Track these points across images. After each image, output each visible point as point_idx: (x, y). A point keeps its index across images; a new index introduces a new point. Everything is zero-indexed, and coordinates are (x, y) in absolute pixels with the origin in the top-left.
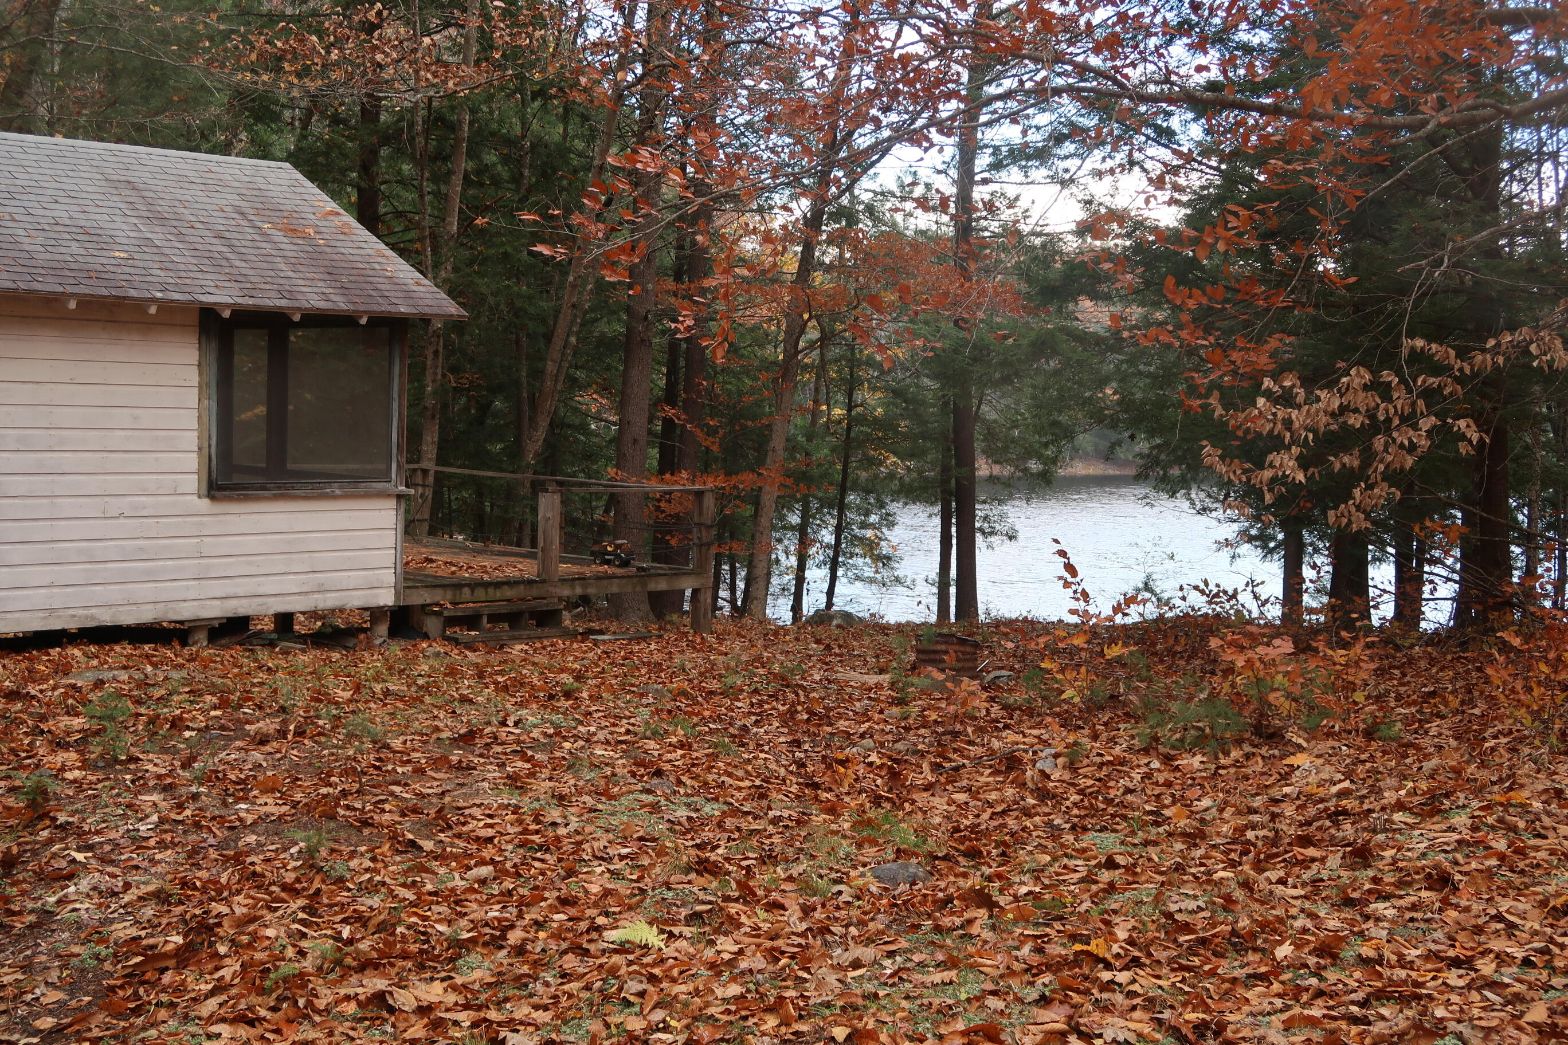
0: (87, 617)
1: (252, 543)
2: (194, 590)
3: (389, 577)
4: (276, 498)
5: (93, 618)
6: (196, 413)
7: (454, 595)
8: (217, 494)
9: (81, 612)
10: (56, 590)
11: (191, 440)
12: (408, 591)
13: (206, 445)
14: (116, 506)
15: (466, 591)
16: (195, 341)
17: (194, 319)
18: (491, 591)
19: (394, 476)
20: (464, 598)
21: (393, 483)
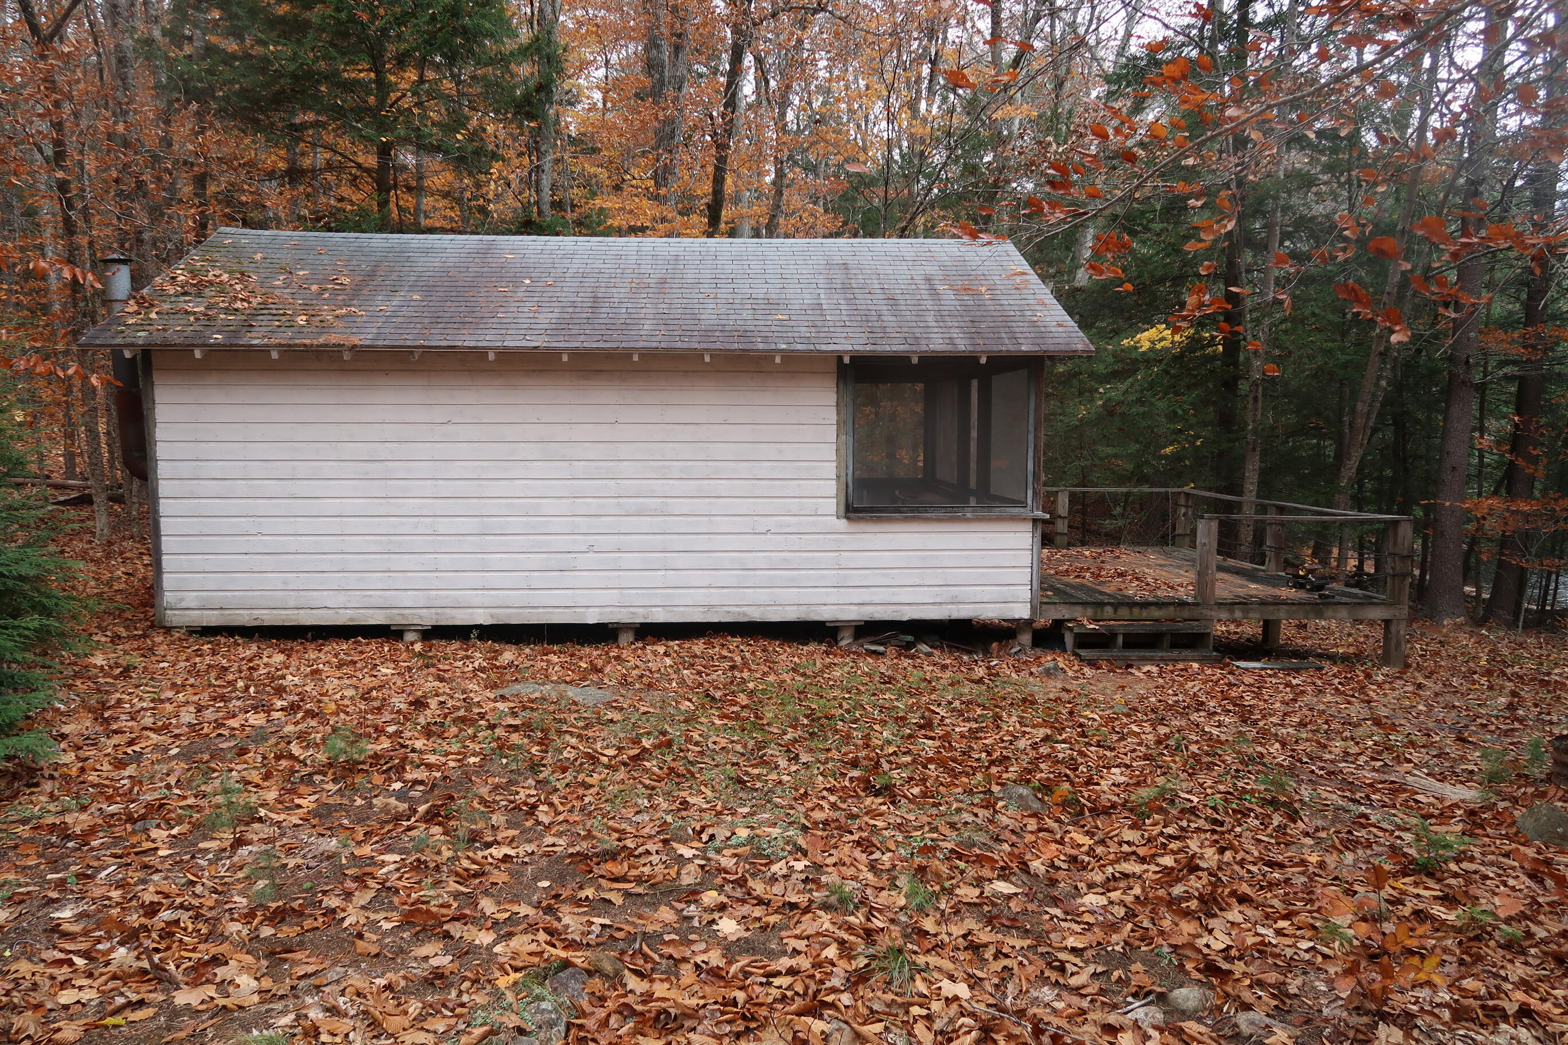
0: (739, 614)
1: (887, 559)
2: (833, 596)
3: (1025, 593)
4: (906, 520)
5: (744, 614)
6: (834, 446)
7: (1096, 613)
8: (852, 515)
9: (734, 609)
10: (713, 591)
11: (830, 469)
12: (1044, 607)
13: (843, 474)
14: (763, 524)
15: (1109, 609)
16: (832, 384)
17: (833, 367)
18: (1136, 611)
19: (1029, 501)
20: (1106, 616)
21: (1029, 508)
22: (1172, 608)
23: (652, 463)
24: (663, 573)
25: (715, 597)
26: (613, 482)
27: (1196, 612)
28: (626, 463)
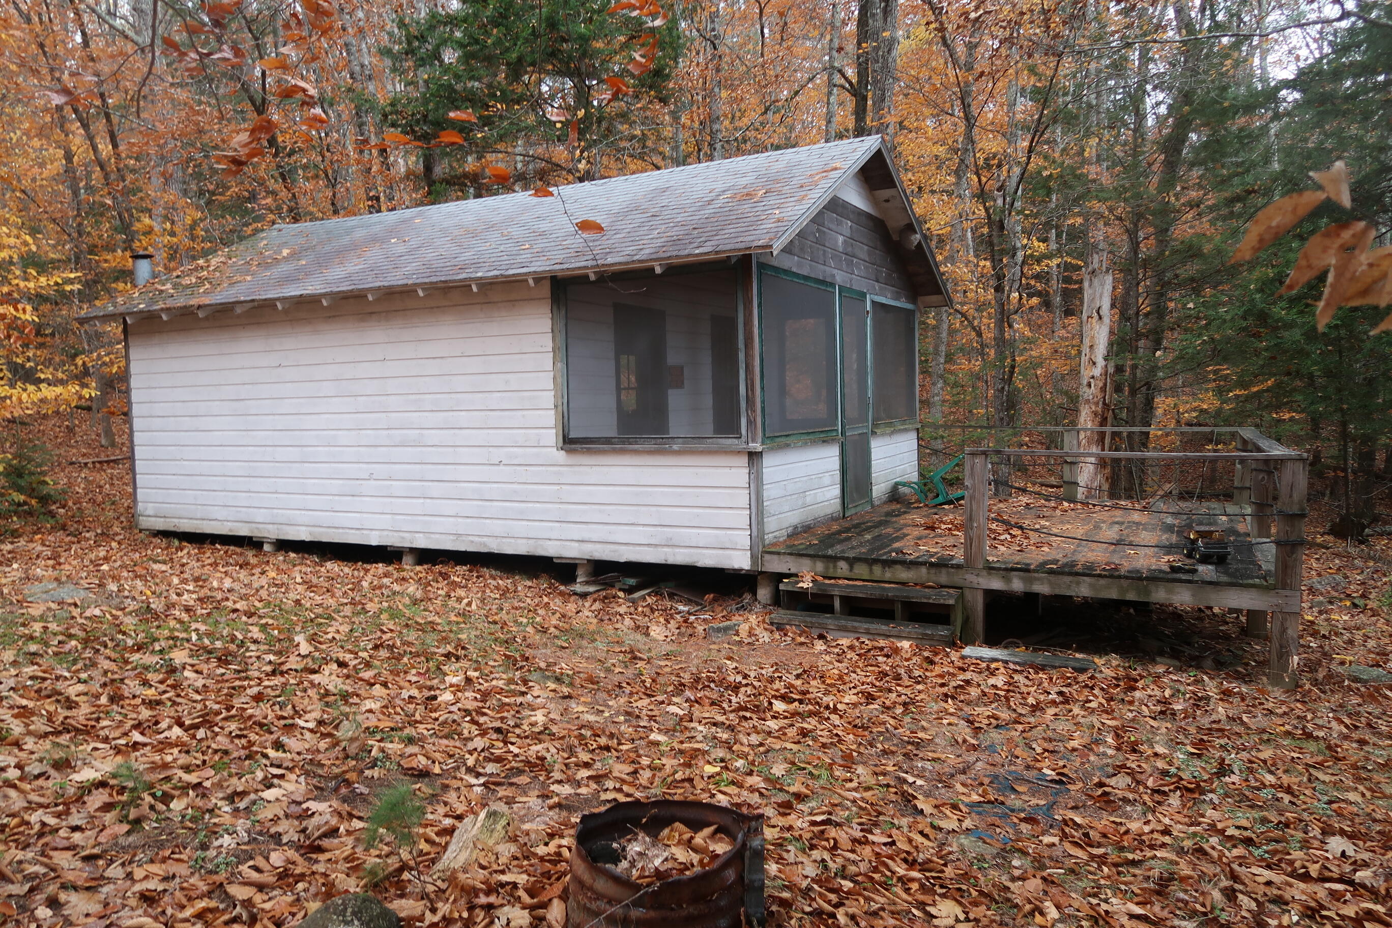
0: (481, 544)
3: (743, 539)
5: (485, 545)
6: (551, 375)
7: (827, 568)
8: (567, 446)
9: (476, 539)
10: (460, 520)
11: (548, 399)
13: (560, 403)
14: (497, 455)
16: (546, 310)
17: (548, 288)
18: (877, 570)
19: (744, 431)
20: (839, 573)
21: (744, 439)
22: (924, 570)
23: (411, 397)
24: (422, 501)
25: (462, 526)
26: (384, 415)
27: (957, 578)
28: (393, 397)
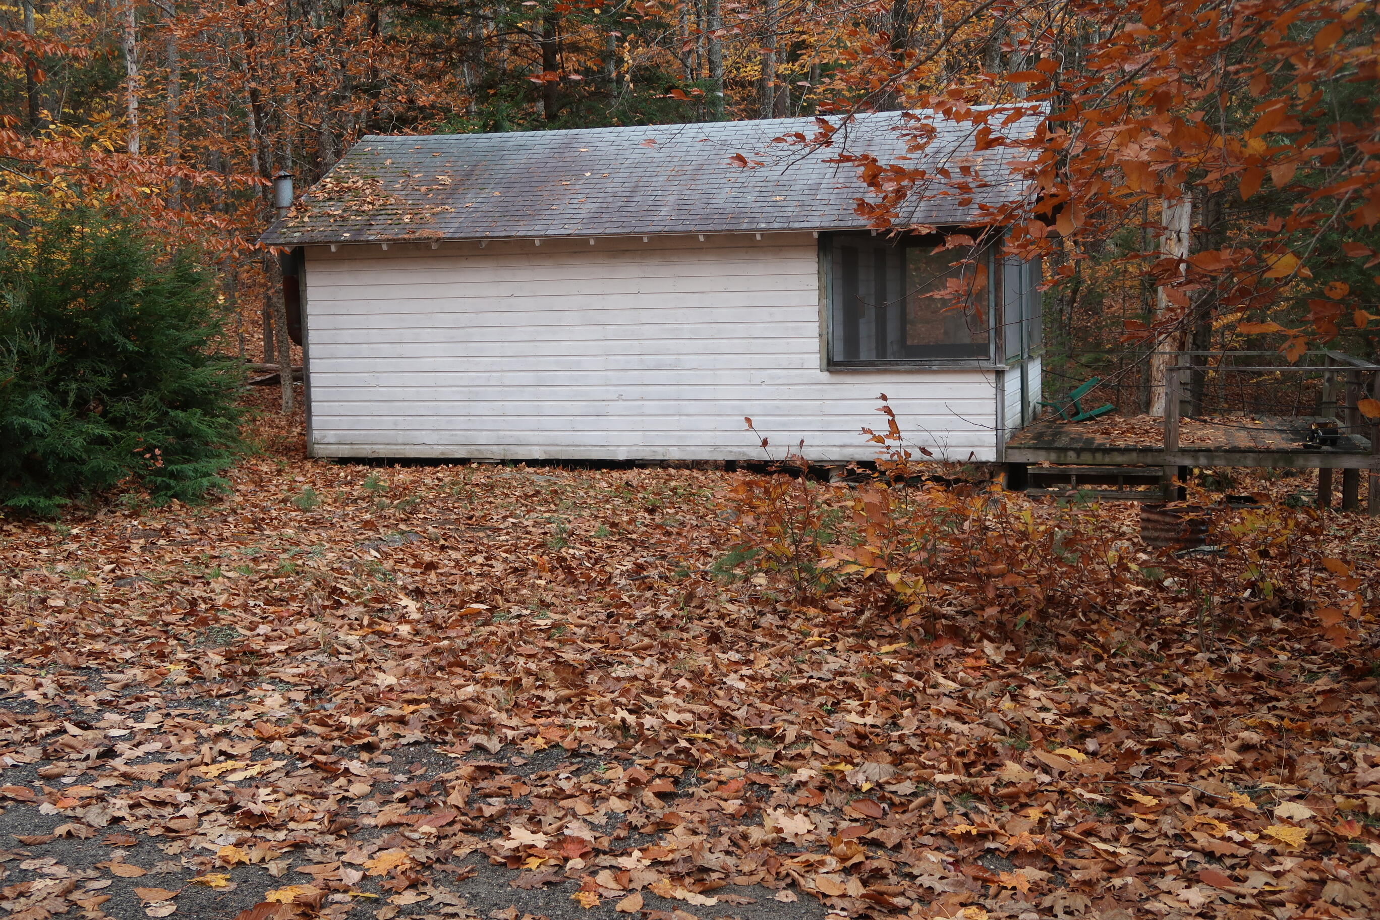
0: (740, 453)
2: (819, 439)
3: (990, 438)
4: (879, 372)
5: (744, 454)
6: (817, 309)
7: (1059, 457)
8: (831, 368)
9: (736, 449)
10: (718, 433)
11: (813, 329)
12: (1010, 451)
13: (825, 332)
14: (758, 376)
15: (1072, 455)
16: (814, 255)
17: (814, 240)
18: (1099, 457)
19: (992, 355)
20: (1069, 460)
21: (992, 361)
22: (1134, 455)
23: (667, 326)
24: (677, 418)
25: (720, 439)
26: (636, 342)
27: (1160, 459)
28: (647, 327)
